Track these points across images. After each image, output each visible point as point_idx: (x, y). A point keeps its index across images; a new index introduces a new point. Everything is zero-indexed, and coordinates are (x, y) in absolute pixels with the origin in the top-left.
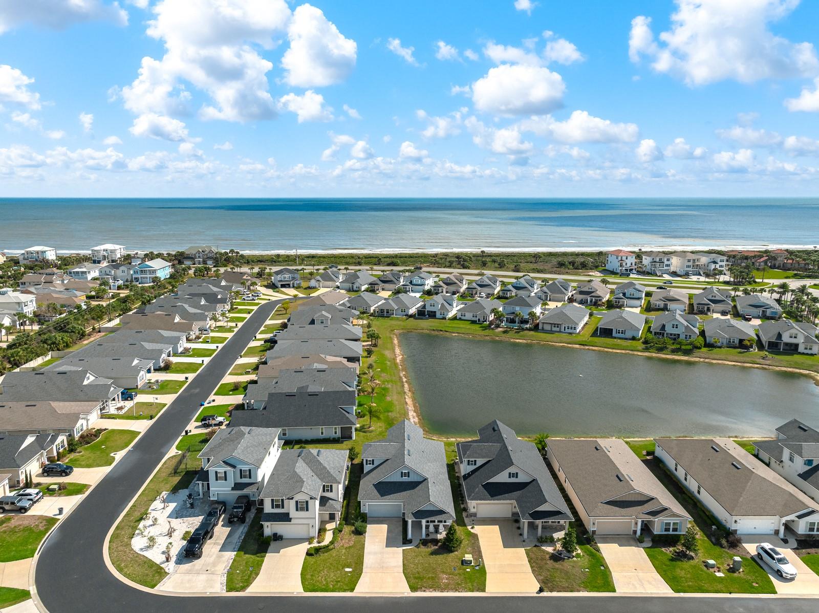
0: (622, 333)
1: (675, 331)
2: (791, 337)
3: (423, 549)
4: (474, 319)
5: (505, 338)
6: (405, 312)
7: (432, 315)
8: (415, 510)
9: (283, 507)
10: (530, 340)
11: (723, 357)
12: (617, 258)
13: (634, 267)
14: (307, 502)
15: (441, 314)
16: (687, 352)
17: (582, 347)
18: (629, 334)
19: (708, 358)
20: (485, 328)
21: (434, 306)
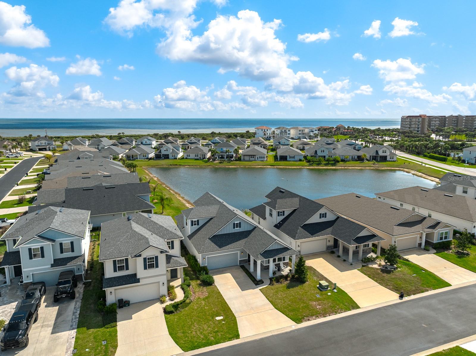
0: (293, 158)
1: (323, 154)
2: (383, 152)
3: (277, 285)
4: (196, 158)
5: (222, 165)
6: (145, 156)
7: (167, 157)
8: (262, 251)
9: (127, 269)
10: (239, 166)
11: (353, 165)
12: (262, 130)
13: (271, 136)
14: (157, 258)
15: (173, 156)
16: (333, 165)
17: (272, 167)
18: (297, 158)
19: (346, 167)
20: (206, 162)
21: (167, 151)
